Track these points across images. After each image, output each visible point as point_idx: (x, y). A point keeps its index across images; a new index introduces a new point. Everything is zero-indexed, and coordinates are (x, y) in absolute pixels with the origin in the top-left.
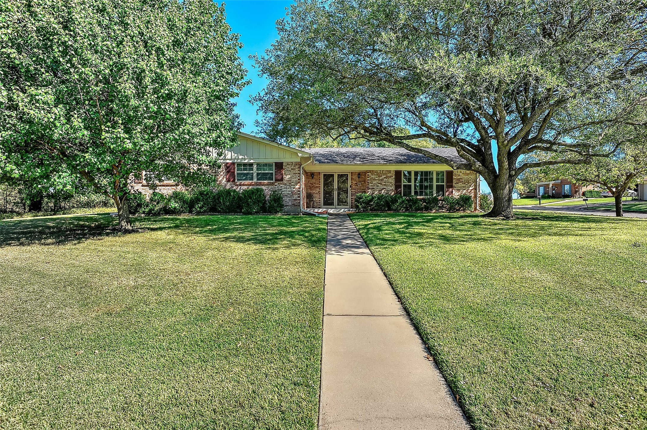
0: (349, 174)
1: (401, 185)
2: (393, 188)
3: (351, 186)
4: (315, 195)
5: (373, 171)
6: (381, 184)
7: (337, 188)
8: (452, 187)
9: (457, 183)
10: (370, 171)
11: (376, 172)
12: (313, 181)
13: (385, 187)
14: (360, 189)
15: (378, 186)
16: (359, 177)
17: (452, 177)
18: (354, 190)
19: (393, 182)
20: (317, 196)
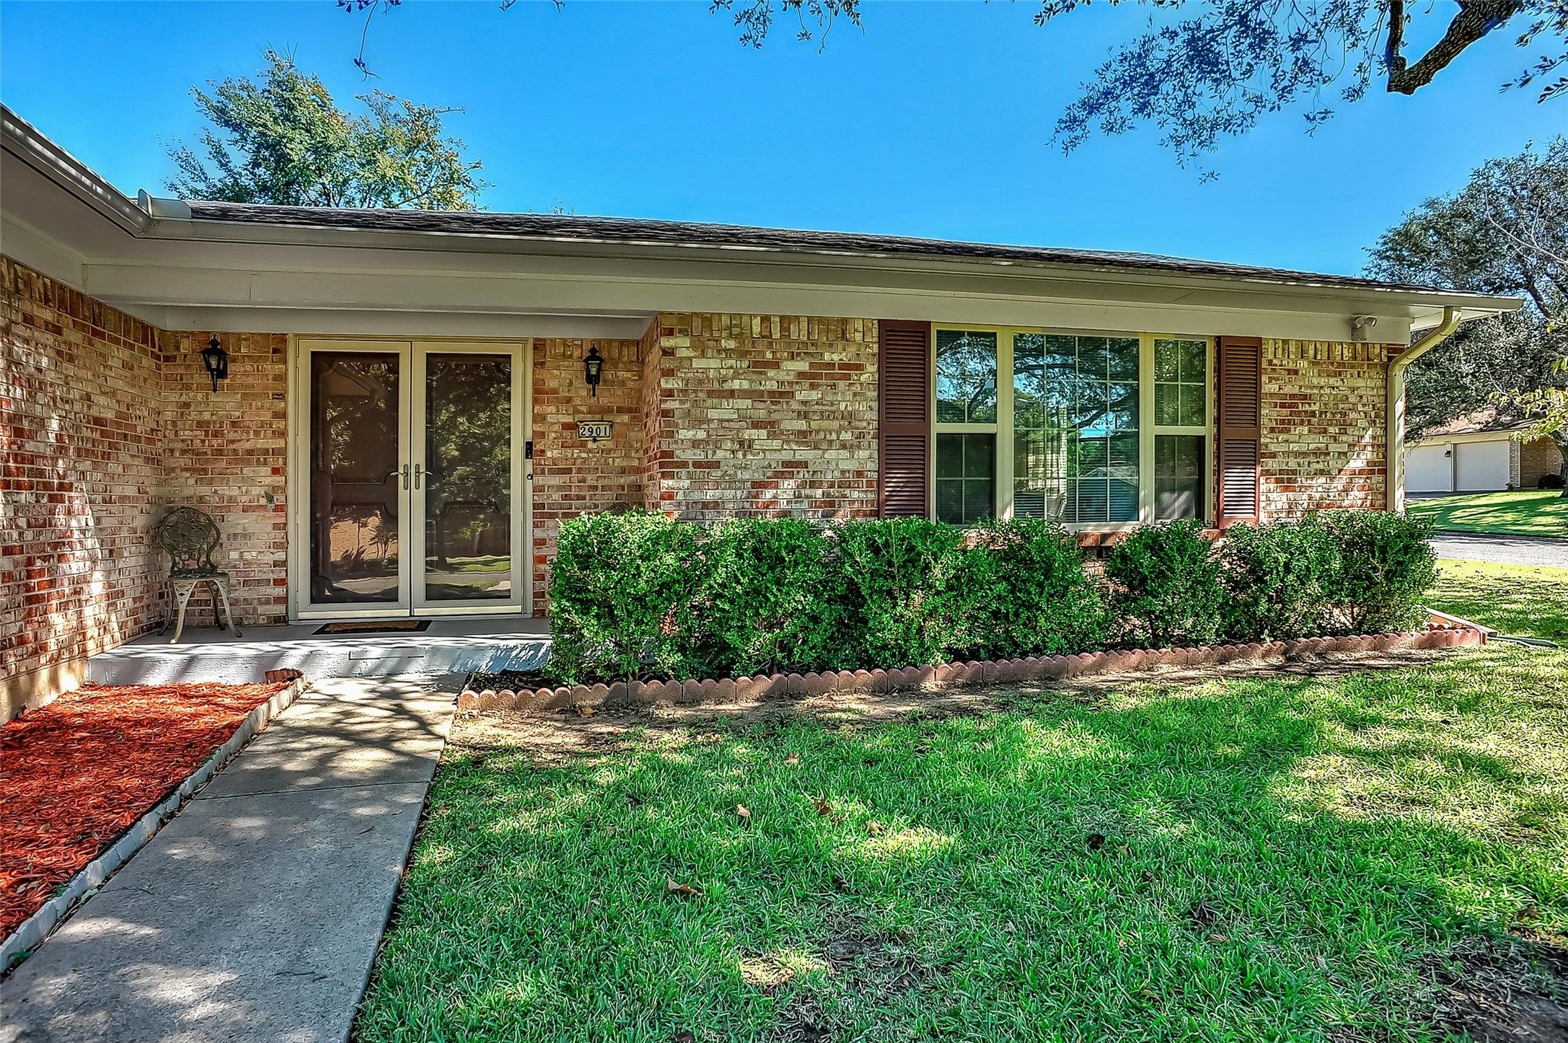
0: (515, 351)
1: (924, 439)
2: (867, 458)
3: (529, 449)
4: (237, 521)
5: (707, 320)
6: (770, 426)
7: (420, 458)
8: (1252, 454)
9: (1283, 427)
10: (683, 323)
11: (736, 327)
12: (226, 404)
13: (803, 454)
14: (603, 470)
15: (746, 445)
16: (592, 380)
17: (1257, 384)
18: (556, 480)
19: (868, 411)
20: (260, 526)
